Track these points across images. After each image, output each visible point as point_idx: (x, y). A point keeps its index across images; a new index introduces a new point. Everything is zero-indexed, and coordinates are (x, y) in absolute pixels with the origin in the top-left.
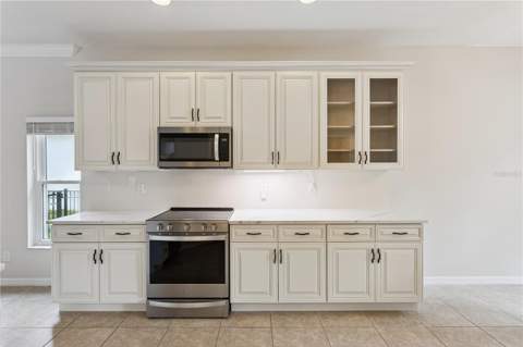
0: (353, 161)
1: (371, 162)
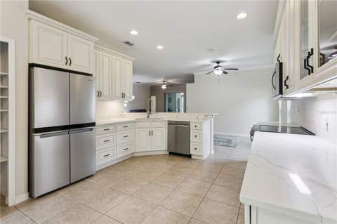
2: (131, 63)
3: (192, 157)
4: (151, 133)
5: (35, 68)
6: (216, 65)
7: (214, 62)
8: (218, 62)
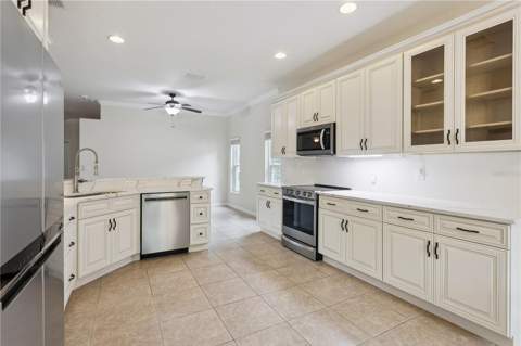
0: (442, 142)
1: (466, 141)
3: (190, 250)
4: (112, 225)
6: (169, 98)
7: (166, 93)
8: (172, 95)
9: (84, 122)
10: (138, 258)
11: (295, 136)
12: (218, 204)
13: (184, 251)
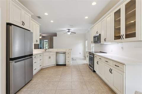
1: (125, 38)
2: (39, 26)
3: (66, 65)
4: (50, 58)
5: (12, 25)
6: (68, 31)
7: (67, 30)
8: (69, 30)
9: (54, 37)
10: (56, 65)
11: (93, 38)
12: (83, 56)
13: (65, 65)
